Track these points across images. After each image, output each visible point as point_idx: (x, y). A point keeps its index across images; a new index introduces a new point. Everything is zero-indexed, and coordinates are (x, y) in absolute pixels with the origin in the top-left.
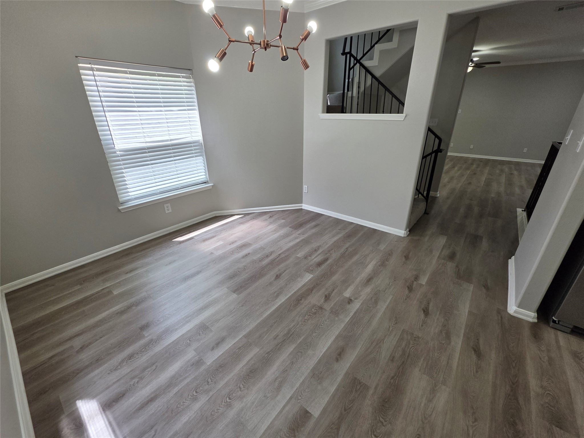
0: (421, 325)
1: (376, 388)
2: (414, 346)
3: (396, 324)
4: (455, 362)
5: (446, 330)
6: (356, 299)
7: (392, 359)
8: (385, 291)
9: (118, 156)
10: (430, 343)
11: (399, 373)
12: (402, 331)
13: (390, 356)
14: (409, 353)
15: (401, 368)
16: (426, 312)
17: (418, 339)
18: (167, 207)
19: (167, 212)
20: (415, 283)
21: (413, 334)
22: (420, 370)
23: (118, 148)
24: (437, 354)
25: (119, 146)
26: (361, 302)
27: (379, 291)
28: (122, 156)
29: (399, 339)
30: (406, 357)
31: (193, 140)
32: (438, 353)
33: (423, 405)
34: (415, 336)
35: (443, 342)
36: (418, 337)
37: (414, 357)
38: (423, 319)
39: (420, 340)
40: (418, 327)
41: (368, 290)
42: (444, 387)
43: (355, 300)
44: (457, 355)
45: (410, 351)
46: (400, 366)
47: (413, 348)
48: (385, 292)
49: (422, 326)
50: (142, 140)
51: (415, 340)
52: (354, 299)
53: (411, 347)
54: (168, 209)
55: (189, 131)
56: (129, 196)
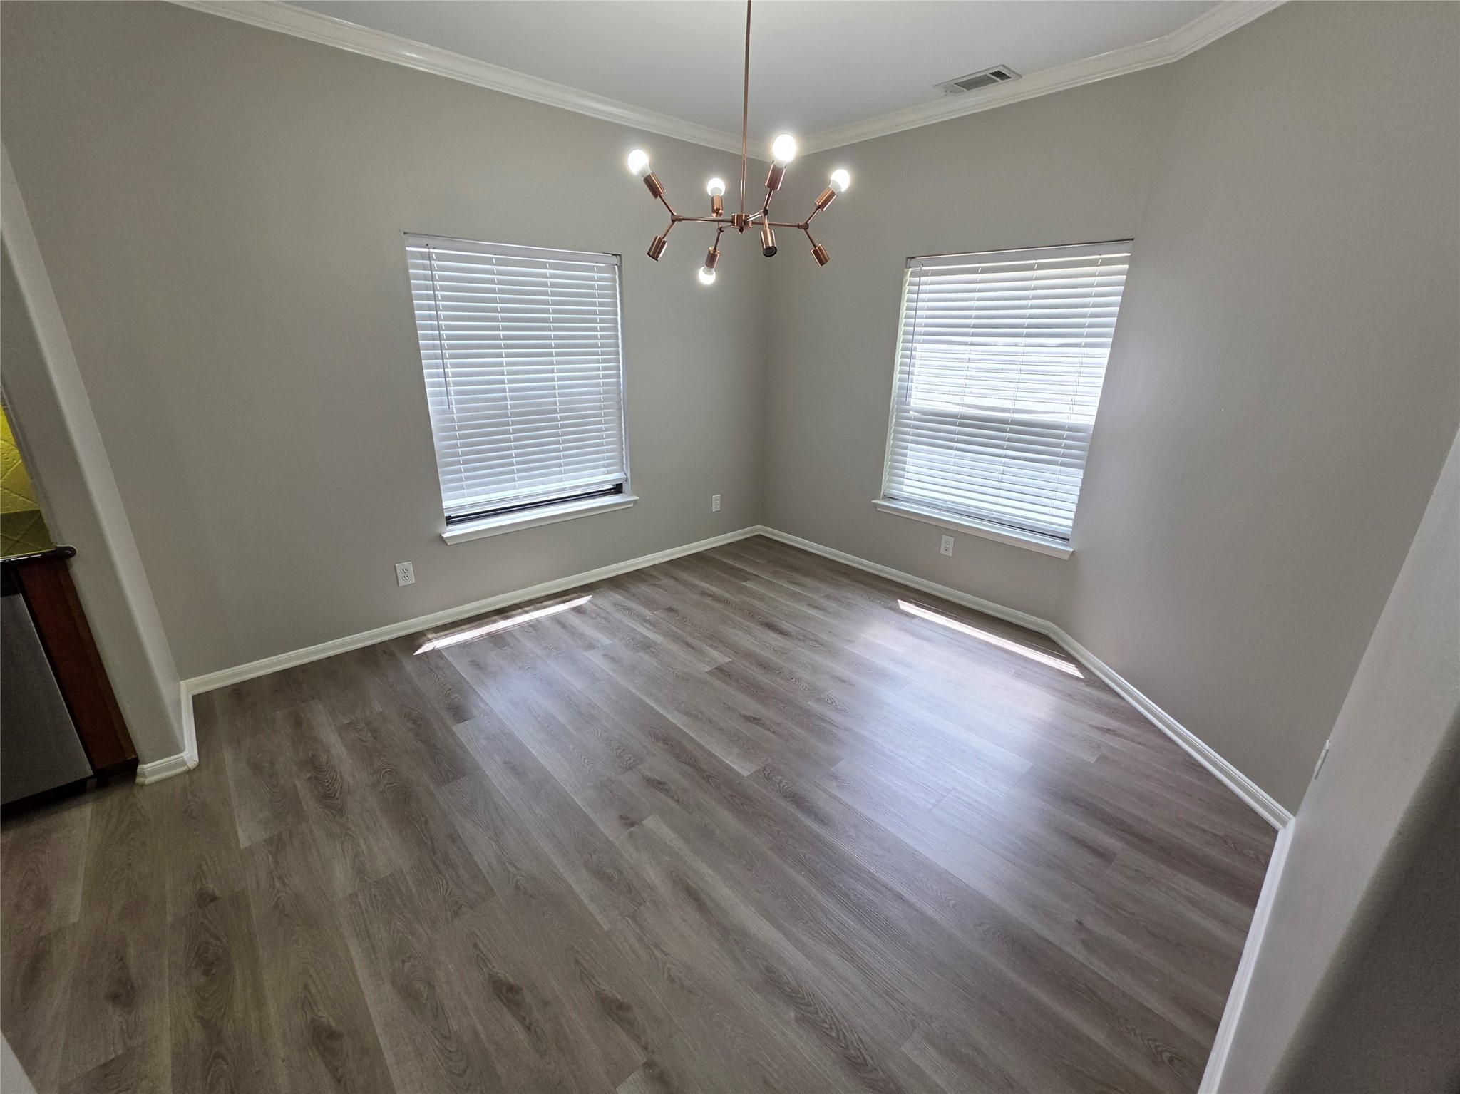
0: (481, 945)
1: (432, 794)
2: (446, 893)
3: (517, 885)
4: (355, 951)
5: (425, 1005)
6: (631, 835)
7: (454, 838)
8: (633, 918)
9: (910, 419)
10: (429, 932)
11: (424, 835)
12: (493, 890)
13: (460, 837)
14: (441, 873)
15: (429, 843)
16: (506, 993)
17: (454, 912)
18: (947, 543)
19: (942, 552)
20: (640, 1057)
21: (471, 908)
22: (402, 872)
23: (914, 405)
24: (399, 928)
25: (918, 402)
26: (617, 844)
27: (641, 904)
28: (916, 419)
29: (479, 870)
30: (438, 862)
31: (1070, 421)
32: (398, 931)
33: (361, 841)
34: (464, 909)
35: (407, 965)
36: (456, 915)
37: (428, 877)
38: (489, 961)
39: (449, 914)
40: (478, 933)
41: (653, 875)
42: (350, 891)
43: (626, 833)
44: (362, 973)
45: (443, 876)
46: (433, 843)
47: (445, 887)
48: (629, 916)
49: (476, 946)
50: (957, 399)
51: (457, 902)
52: (632, 832)
53: (449, 884)
54: (947, 547)
55: (1070, 398)
56: (902, 490)
